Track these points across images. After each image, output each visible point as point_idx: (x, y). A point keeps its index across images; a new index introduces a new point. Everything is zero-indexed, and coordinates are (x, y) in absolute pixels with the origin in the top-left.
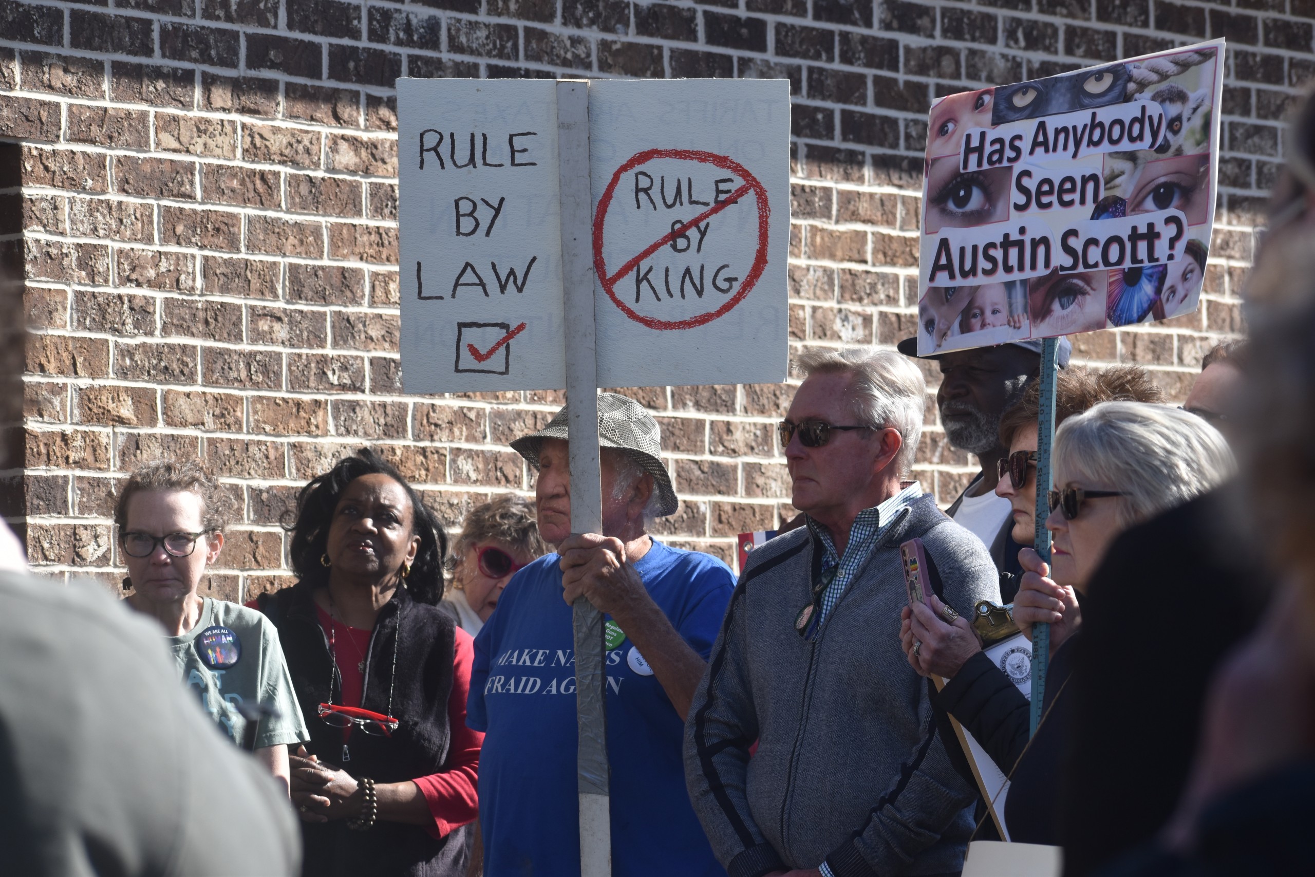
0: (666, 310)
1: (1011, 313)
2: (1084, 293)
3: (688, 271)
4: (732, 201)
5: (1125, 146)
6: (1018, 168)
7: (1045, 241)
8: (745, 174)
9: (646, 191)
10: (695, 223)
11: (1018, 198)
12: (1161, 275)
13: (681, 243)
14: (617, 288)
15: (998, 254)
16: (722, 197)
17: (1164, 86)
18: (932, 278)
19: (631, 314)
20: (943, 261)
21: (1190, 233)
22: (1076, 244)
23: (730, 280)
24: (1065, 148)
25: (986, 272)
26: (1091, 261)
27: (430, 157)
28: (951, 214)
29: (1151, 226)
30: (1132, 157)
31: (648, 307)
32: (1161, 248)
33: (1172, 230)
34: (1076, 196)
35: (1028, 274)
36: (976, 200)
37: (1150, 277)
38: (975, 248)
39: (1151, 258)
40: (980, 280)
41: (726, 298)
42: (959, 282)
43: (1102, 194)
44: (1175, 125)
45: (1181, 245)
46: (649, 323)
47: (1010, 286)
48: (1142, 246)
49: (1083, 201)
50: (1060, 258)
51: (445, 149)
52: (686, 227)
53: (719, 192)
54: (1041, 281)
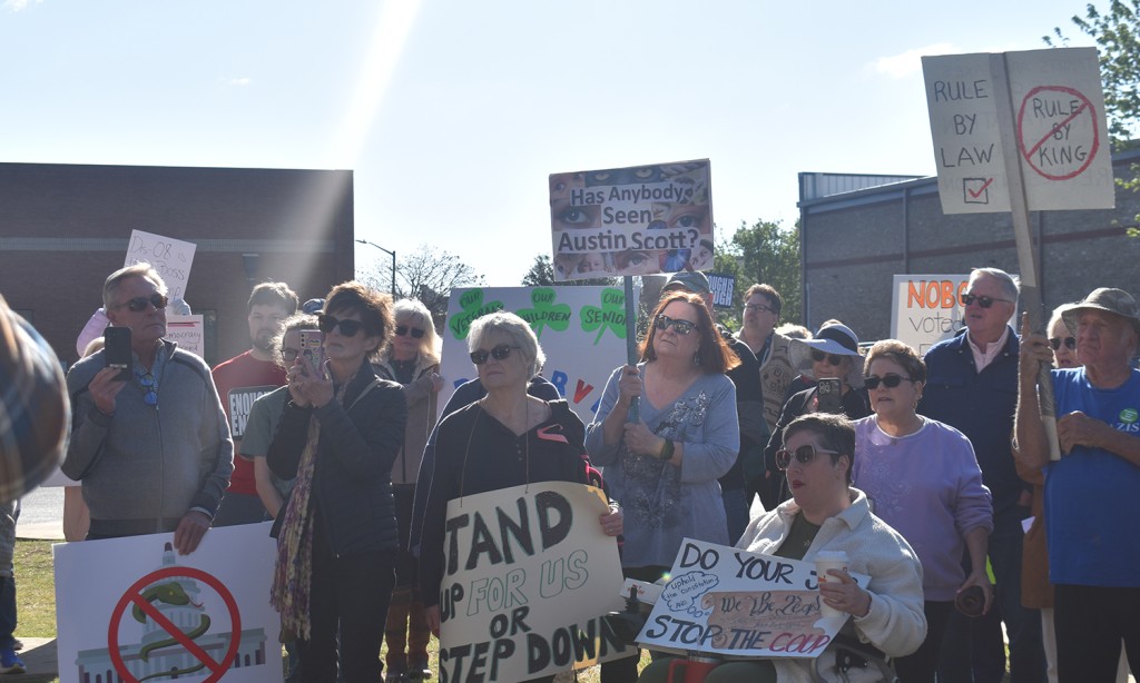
0: (1055, 170)
1: (605, 265)
2: (646, 259)
3: (1063, 150)
4: (1079, 112)
5: (663, 199)
6: (603, 206)
7: (623, 237)
8: (1083, 98)
9: (1039, 108)
10: (1063, 124)
11: (604, 217)
12: (688, 254)
13: (1059, 135)
14: (1031, 159)
15: (597, 241)
16: (1075, 110)
17: (681, 176)
18: (560, 249)
19: (1040, 173)
20: (565, 242)
21: (702, 237)
22: (642, 239)
23: (1083, 154)
24: (629, 198)
25: (590, 248)
26: (650, 246)
27: (940, 95)
28: (567, 223)
29: (681, 233)
30: (668, 205)
31: (1047, 169)
32: (687, 242)
33: (692, 235)
34: (639, 219)
35: (614, 249)
36: (582, 218)
37: (682, 254)
38: (584, 238)
39: (681, 245)
40: (588, 251)
41: (1082, 164)
42: (575, 251)
43: (653, 219)
44: (689, 192)
45: (697, 242)
46: (1049, 177)
47: (604, 254)
48: (677, 242)
49: (642, 221)
50: (630, 244)
51: (946, 90)
52: (1060, 127)
53: (1073, 108)
54: (621, 253)
